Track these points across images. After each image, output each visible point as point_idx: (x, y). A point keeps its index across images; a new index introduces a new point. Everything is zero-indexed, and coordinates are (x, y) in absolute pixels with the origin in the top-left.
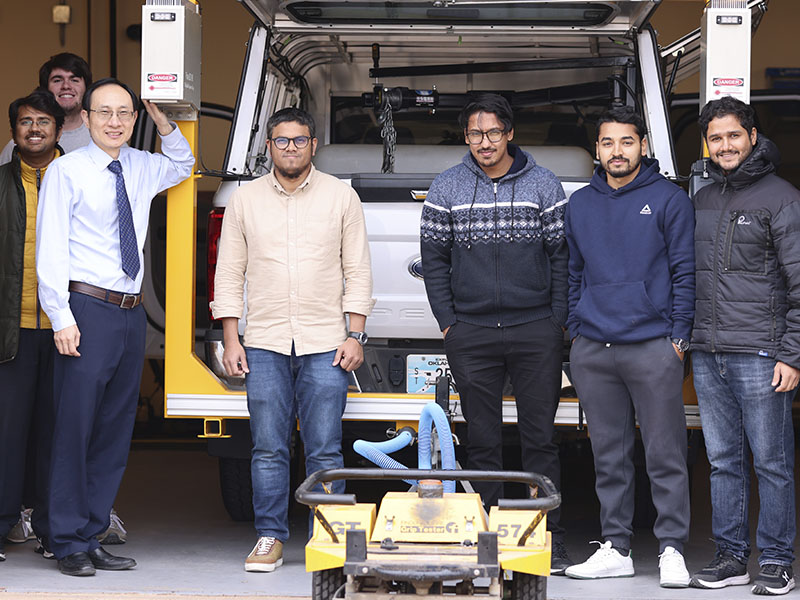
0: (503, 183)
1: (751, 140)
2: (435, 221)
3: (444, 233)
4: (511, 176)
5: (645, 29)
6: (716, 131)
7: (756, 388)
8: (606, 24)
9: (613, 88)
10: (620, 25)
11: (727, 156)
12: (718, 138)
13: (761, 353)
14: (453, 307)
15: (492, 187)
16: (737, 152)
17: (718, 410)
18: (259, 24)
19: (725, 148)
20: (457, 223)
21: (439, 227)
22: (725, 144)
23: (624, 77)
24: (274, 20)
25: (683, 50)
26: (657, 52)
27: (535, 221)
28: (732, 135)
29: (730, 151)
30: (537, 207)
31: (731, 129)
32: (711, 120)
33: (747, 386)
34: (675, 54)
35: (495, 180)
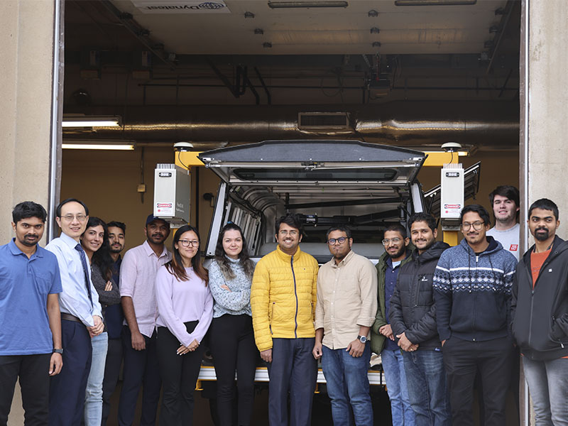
0: (482, 256)
1: (433, 235)
2: (441, 277)
3: (445, 284)
4: (487, 252)
5: (415, 183)
6: (416, 229)
7: (431, 369)
8: (394, 180)
9: (400, 212)
10: (402, 181)
11: (420, 242)
12: (416, 232)
13: (436, 349)
14: (450, 328)
15: (475, 258)
16: (426, 240)
17: (414, 381)
18: (223, 181)
19: (419, 237)
20: (453, 278)
21: (443, 281)
22: (419, 235)
23: (406, 207)
24: (229, 179)
25: (435, 194)
26: (422, 195)
27: (500, 280)
28: (423, 231)
29: (422, 239)
30: (502, 272)
31: (423, 228)
32: (413, 222)
33: (427, 367)
34: (431, 196)
35: (477, 254)
